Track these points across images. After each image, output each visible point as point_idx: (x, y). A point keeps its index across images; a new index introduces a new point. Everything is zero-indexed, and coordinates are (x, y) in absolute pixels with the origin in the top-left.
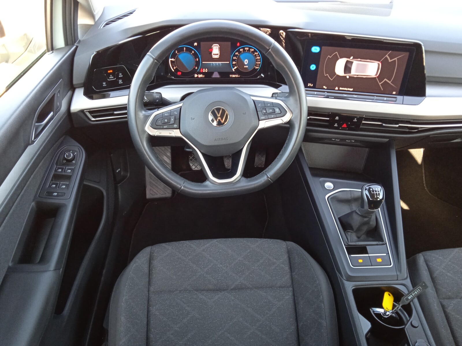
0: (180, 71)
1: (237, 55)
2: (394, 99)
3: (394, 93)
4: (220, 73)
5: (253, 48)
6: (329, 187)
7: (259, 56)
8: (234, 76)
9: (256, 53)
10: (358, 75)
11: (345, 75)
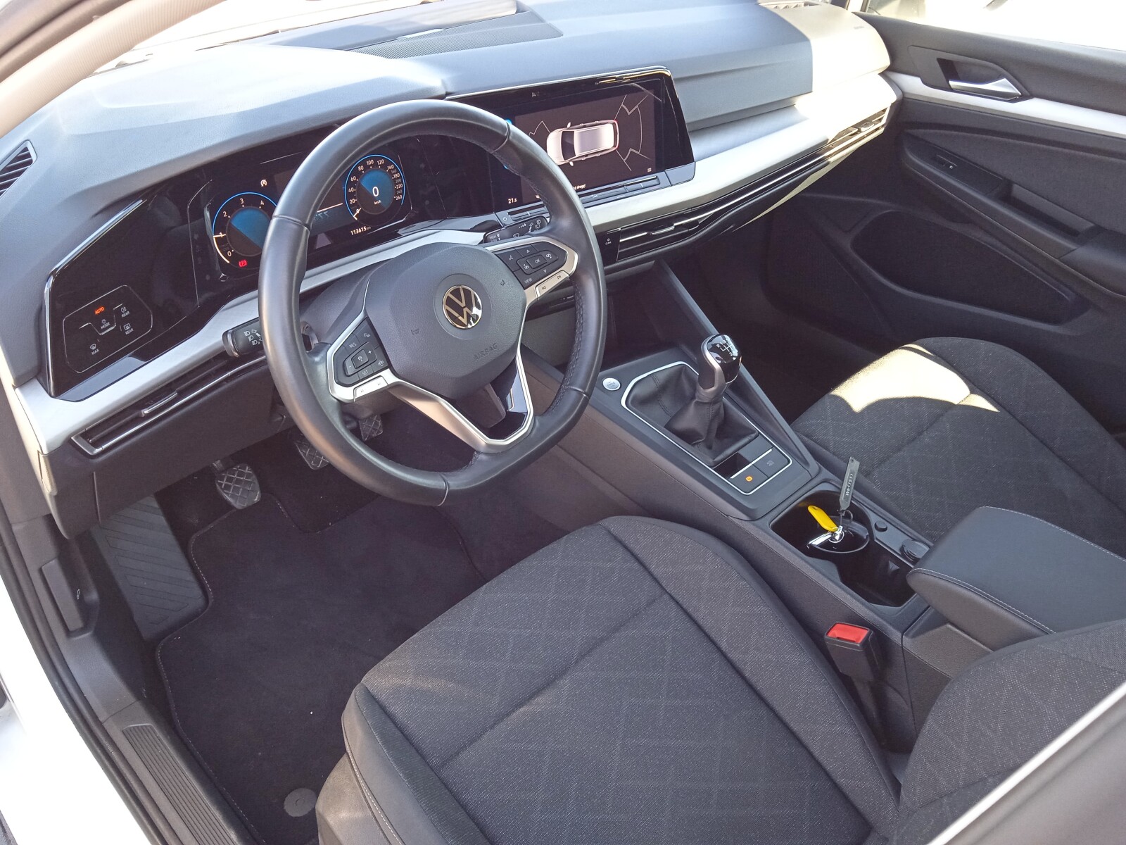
0: (242, 258)
1: (355, 182)
2: (655, 182)
3: (649, 170)
4: (328, 234)
5: (381, 158)
6: (612, 385)
7: (398, 172)
8: (359, 231)
9: (390, 168)
10: (587, 155)
11: (567, 161)
